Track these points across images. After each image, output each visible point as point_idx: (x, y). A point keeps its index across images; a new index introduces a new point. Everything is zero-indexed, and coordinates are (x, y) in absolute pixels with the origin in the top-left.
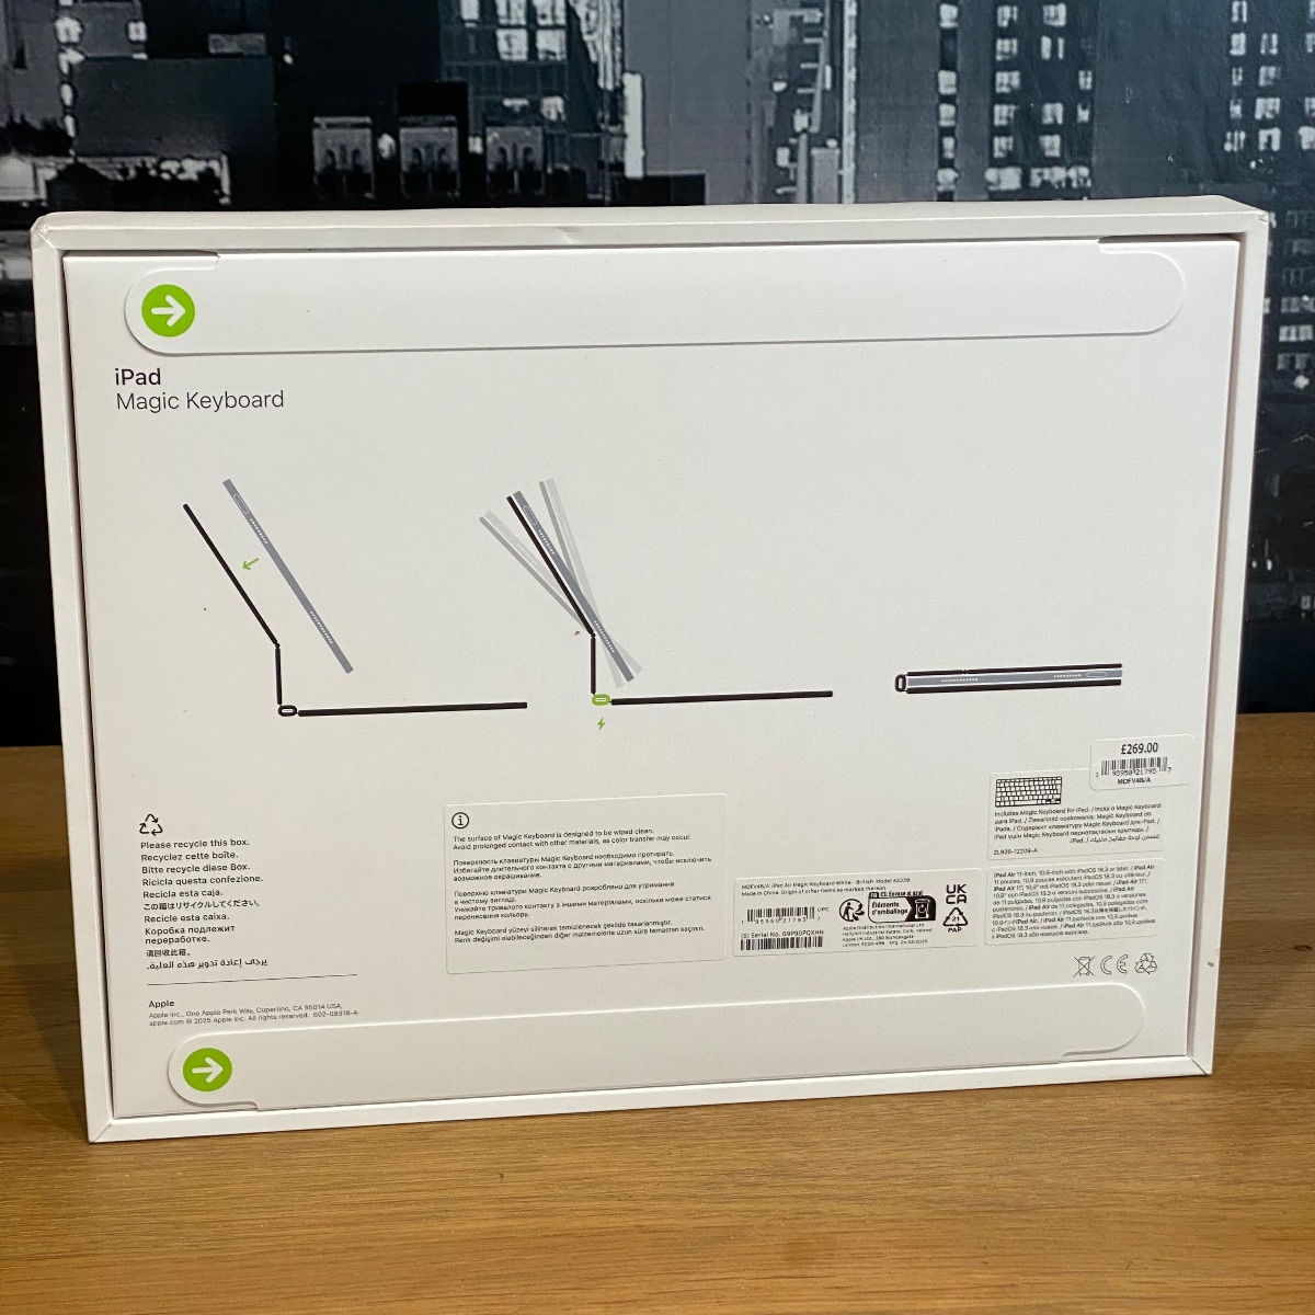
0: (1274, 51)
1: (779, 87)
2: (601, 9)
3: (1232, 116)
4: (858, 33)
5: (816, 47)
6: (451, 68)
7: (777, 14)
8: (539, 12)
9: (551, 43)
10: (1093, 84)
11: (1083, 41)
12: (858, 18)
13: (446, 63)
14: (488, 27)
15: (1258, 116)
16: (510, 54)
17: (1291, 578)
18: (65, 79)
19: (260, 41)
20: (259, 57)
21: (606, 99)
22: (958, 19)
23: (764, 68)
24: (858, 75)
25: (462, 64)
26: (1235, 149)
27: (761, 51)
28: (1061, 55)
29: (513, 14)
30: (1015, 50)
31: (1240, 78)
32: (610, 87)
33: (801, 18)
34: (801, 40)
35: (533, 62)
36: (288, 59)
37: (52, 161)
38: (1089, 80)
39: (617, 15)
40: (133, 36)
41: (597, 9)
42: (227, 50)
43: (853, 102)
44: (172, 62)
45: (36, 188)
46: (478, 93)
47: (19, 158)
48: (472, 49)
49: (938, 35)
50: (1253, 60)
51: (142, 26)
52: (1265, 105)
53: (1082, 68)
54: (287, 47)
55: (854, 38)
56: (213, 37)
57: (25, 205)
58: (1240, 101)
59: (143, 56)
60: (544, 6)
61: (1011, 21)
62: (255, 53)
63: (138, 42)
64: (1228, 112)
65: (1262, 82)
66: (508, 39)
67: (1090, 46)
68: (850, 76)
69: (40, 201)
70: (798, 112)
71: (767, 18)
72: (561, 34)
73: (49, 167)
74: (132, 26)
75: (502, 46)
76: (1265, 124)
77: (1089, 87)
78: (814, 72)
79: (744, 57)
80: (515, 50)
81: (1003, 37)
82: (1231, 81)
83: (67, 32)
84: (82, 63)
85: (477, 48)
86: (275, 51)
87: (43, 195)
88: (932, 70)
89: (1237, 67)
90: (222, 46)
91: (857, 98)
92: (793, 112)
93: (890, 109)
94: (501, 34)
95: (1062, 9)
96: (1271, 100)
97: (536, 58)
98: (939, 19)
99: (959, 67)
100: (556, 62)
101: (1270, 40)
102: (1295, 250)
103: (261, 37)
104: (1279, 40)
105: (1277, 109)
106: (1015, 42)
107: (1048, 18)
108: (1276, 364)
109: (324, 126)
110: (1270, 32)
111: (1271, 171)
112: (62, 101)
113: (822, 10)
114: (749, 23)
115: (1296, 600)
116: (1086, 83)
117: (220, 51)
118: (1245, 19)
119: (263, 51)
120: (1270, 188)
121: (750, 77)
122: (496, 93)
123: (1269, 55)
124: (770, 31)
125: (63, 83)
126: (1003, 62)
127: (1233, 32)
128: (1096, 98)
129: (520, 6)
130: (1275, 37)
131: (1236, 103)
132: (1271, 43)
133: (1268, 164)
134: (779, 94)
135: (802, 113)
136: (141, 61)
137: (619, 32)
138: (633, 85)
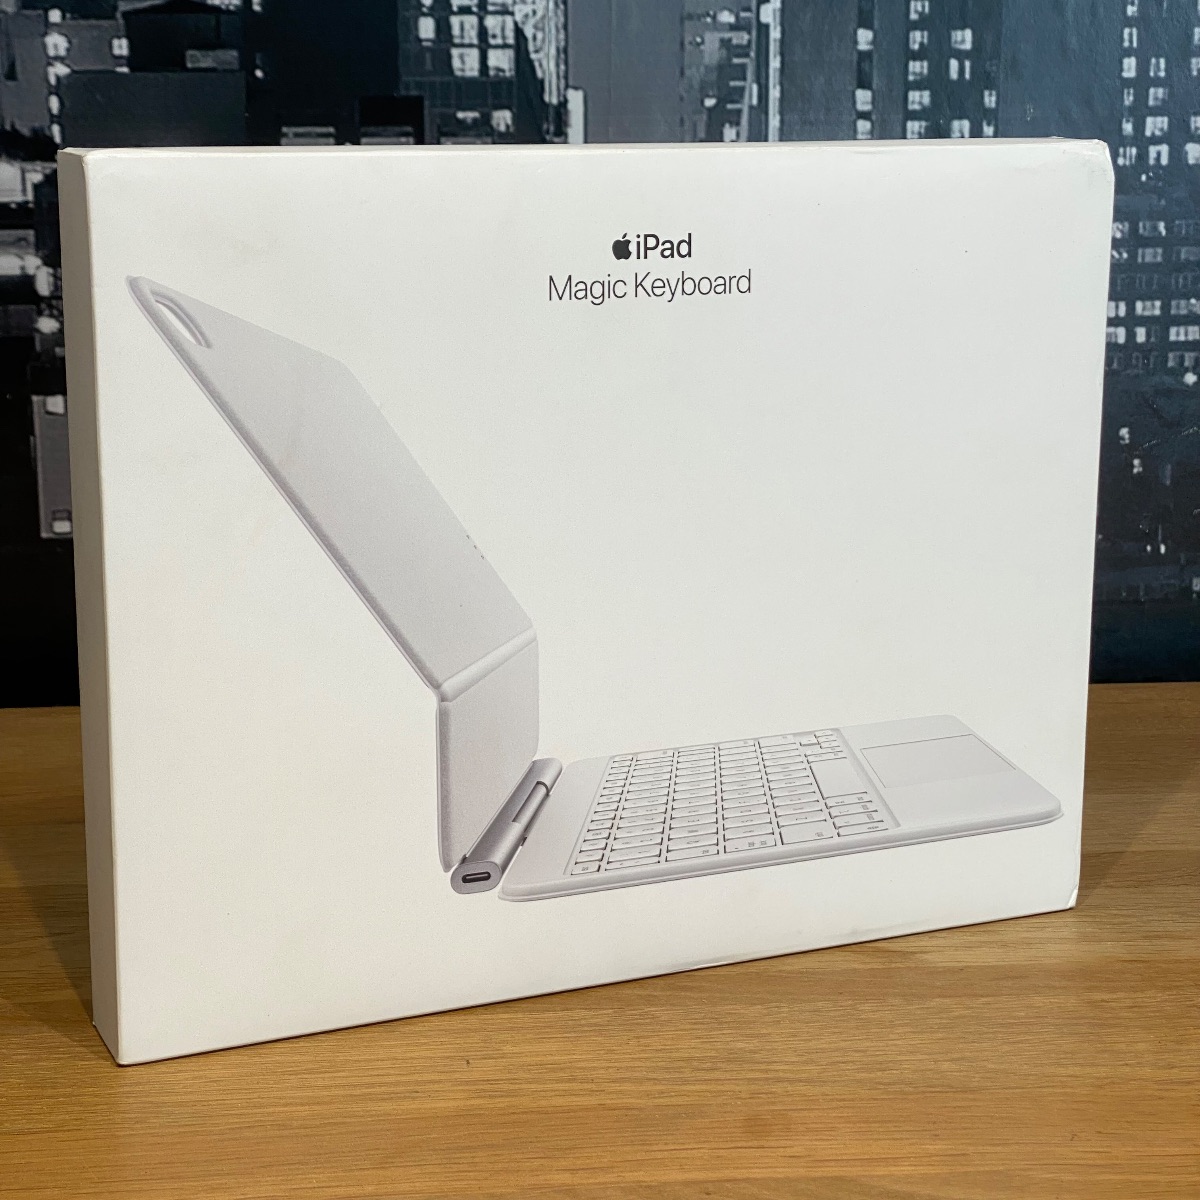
0: (1162, 74)
1: (710, 102)
2: (547, 30)
3: (1124, 133)
4: (782, 54)
5: (743, 67)
6: (409, 85)
7: (708, 36)
8: (490, 32)
9: (501, 60)
10: (997, 103)
11: (988, 63)
12: (782, 41)
13: (405, 78)
14: (443, 46)
15: (1148, 133)
16: (463, 70)
17: (1183, 561)
18: (53, 90)
19: (233, 56)
20: (232, 71)
21: (551, 112)
22: (874, 42)
23: (696, 86)
24: (782, 92)
25: (418, 79)
26: (1128, 163)
27: (694, 69)
28: (967, 76)
29: (466, 34)
30: (925, 71)
31: (1131, 98)
32: (555, 101)
33: (730, 40)
34: (730, 59)
35: (484, 79)
36: (259, 73)
37: (39, 165)
38: (994, 99)
39: (562, 36)
40: (117, 51)
41: (543, 30)
42: (203, 65)
43: (778, 117)
44: (151, 75)
45: (24, 191)
46: (433, 106)
47: (8, 162)
48: (429, 66)
49: (855, 57)
50: (1143, 82)
51: (124, 42)
52: (1155, 124)
53: (987, 88)
54: (258, 62)
55: (778, 58)
56: (190, 53)
57: (13, 206)
58: (1131, 119)
59: (125, 70)
60: (494, 27)
61: (921, 44)
62: (227, 67)
63: (121, 57)
64: (1120, 129)
65: (1151, 102)
66: (461, 57)
67: (994, 68)
68: (775, 93)
69: (27, 202)
70: (727, 125)
71: (699, 40)
72: (510, 53)
73: (36, 171)
74: (116, 42)
75: (456, 63)
76: (1155, 140)
77: (993, 105)
78: (742, 89)
79: (678, 73)
80: (467, 66)
81: (914, 59)
82: (1123, 100)
83: (56, 47)
84: (68, 76)
85: (434, 65)
86: (247, 66)
87: (30, 197)
88: (850, 88)
89: (1129, 88)
90: (198, 61)
91: (782, 113)
92: (723, 125)
93: (811, 124)
94: (455, 52)
95: (968, 33)
96: (1159, 119)
97: (487, 75)
98: (856, 42)
99: (874, 86)
100: (505, 78)
101: (1158, 63)
102: (1183, 256)
103: (235, 53)
104: (1167, 63)
105: (1166, 127)
106: (925, 64)
107: (956, 42)
108: (1166, 361)
109: (291, 135)
110: (1158, 57)
111: (1160, 184)
112: (49, 110)
113: (749, 33)
114: (682, 44)
115: (1188, 582)
116: (990, 101)
117: (197, 65)
118: (1135, 45)
119: (236, 66)
120: (1159, 200)
121: (685, 95)
122: (449, 106)
123: (1157, 78)
124: (701, 52)
125: (51, 93)
126: (915, 81)
127: (1124, 57)
128: (1000, 115)
129: (472, 27)
130: (1162, 62)
131: (1128, 121)
132: (1159, 67)
133: (1157, 177)
134: (710, 110)
135: (731, 126)
136: (123, 75)
137: (563, 52)
138: (576, 100)
